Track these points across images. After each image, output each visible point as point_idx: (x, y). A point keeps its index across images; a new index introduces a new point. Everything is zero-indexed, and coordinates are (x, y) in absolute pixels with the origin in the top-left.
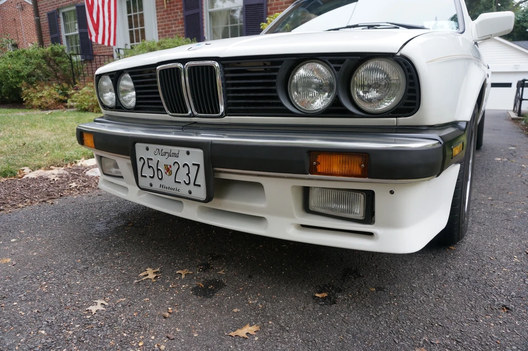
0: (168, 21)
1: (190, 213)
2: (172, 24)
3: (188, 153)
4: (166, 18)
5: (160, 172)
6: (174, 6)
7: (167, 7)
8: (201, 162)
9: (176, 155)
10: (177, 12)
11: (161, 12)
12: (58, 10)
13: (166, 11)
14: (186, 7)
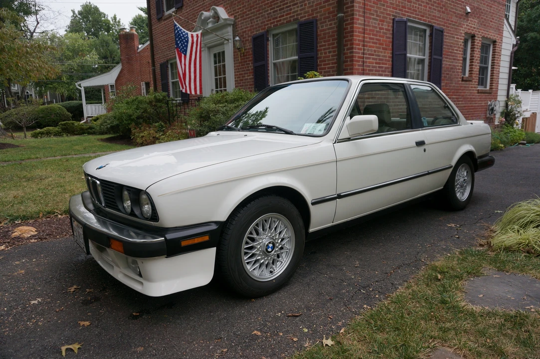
0: (242, 71)
2: (245, 74)
4: (241, 68)
6: (247, 58)
7: (241, 59)
10: (249, 64)
11: (237, 63)
12: (167, 61)
13: (241, 62)
14: (256, 60)
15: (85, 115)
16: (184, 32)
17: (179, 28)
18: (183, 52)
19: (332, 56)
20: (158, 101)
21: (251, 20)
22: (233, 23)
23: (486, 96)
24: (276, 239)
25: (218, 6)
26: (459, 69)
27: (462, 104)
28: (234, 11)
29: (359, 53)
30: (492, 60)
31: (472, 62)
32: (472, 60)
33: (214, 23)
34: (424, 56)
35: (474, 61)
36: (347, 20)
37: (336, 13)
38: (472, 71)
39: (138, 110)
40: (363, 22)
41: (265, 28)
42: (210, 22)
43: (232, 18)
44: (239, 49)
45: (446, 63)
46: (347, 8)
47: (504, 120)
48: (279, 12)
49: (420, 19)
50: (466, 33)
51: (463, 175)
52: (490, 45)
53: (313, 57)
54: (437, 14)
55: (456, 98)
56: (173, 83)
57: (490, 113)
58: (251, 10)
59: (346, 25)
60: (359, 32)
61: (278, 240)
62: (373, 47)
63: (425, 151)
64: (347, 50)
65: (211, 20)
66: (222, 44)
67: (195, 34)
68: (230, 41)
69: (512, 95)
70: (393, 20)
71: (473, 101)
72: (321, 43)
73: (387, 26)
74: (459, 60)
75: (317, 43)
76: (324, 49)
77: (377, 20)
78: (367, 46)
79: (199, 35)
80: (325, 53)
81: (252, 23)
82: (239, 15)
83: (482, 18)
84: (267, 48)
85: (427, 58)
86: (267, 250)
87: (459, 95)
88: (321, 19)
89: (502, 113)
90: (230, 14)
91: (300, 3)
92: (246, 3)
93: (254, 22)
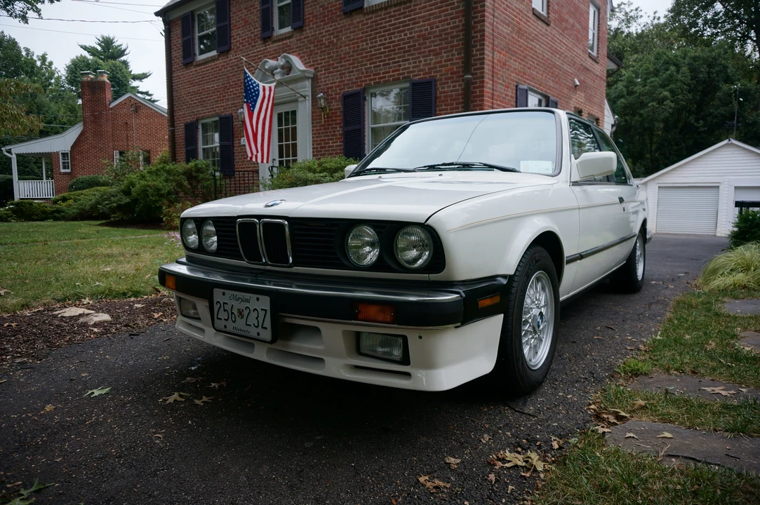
0: (325, 136)
1: (260, 354)
2: (329, 140)
3: (258, 299)
4: (323, 133)
5: (233, 316)
6: (332, 121)
7: (325, 122)
8: (268, 308)
9: (248, 301)
10: (336, 128)
11: (317, 126)
12: (197, 120)
13: (325, 125)
14: (346, 122)
16: (255, 82)
17: (249, 77)
21: (340, 74)
22: (312, 76)
25: (292, 53)
28: (313, 61)
33: (283, 74)
36: (476, 83)
37: (461, 74)
40: (491, 87)
41: (361, 85)
42: (277, 73)
43: (312, 70)
44: (322, 108)
46: (475, 70)
48: (382, 67)
49: (538, 88)
50: (575, 108)
56: (204, 149)
58: (341, 62)
59: (474, 88)
60: (488, 97)
65: (278, 70)
66: (296, 101)
67: (267, 86)
68: (307, 98)
70: (517, 86)
72: (442, 106)
73: (511, 93)
75: (436, 106)
77: (503, 85)
79: (273, 88)
81: (341, 78)
82: (322, 67)
83: (588, 93)
84: (364, 109)
88: (441, 79)
90: (308, 64)
91: (413, 59)
92: (334, 53)
93: (345, 77)
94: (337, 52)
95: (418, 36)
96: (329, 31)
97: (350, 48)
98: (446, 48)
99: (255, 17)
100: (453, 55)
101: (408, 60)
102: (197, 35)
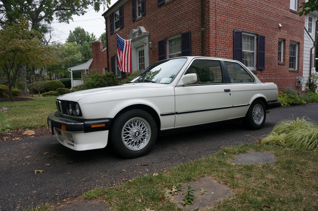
0: (153, 60)
2: (154, 62)
4: (152, 59)
6: (155, 53)
7: (153, 54)
10: (157, 56)
11: (150, 56)
12: (115, 56)
13: (153, 56)
14: (160, 54)
15: (72, 86)
16: (122, 40)
17: (119, 37)
18: (121, 50)
19: (199, 51)
20: (109, 76)
21: (157, 33)
22: (148, 35)
23: (295, 74)
24: (141, 130)
25: (141, 26)
26: (276, 58)
27: (279, 78)
28: (149, 28)
29: (213, 49)
30: (298, 53)
31: (285, 54)
32: (284, 53)
33: (139, 35)
34: (254, 51)
35: (286, 54)
36: (206, 32)
37: (200, 28)
38: (285, 59)
39: (97, 81)
40: (215, 33)
41: (165, 37)
42: (136, 35)
43: (148, 32)
44: (151, 48)
45: (267, 55)
46: (206, 26)
47: (308, 88)
48: (172, 28)
49: (250, 31)
50: (279, 38)
51: (258, 110)
52: (296, 45)
53: (189, 52)
54: (261, 28)
55: (275, 75)
56: (117, 67)
57: (298, 83)
58: (158, 28)
59: (206, 34)
60: (213, 38)
61: (142, 131)
62: (222, 46)
63: (230, 94)
64: (206, 47)
65: (137, 33)
66: (143, 46)
67: (128, 41)
68: (147, 44)
69: (313, 74)
70: (233, 31)
71: (286, 76)
72: (193, 44)
73: (230, 35)
74: (276, 53)
75: (191, 44)
76: (195, 47)
77: (223, 31)
78: (218, 45)
79: (130, 41)
80: (195, 49)
81: (158, 35)
82: (151, 31)
83: (290, 30)
84: (166, 47)
85: (255, 52)
86: (135, 135)
87: (277, 73)
88: (193, 32)
89: (307, 84)
90: (147, 30)
91: (182, 23)
92: (155, 24)
93: (159, 34)
94: (156, 23)
95: (184, 13)
96: (154, 15)
97: (160, 21)
98: (195, 17)
99: (131, 13)
100: (197, 20)
101: (181, 24)
102: (115, 22)
